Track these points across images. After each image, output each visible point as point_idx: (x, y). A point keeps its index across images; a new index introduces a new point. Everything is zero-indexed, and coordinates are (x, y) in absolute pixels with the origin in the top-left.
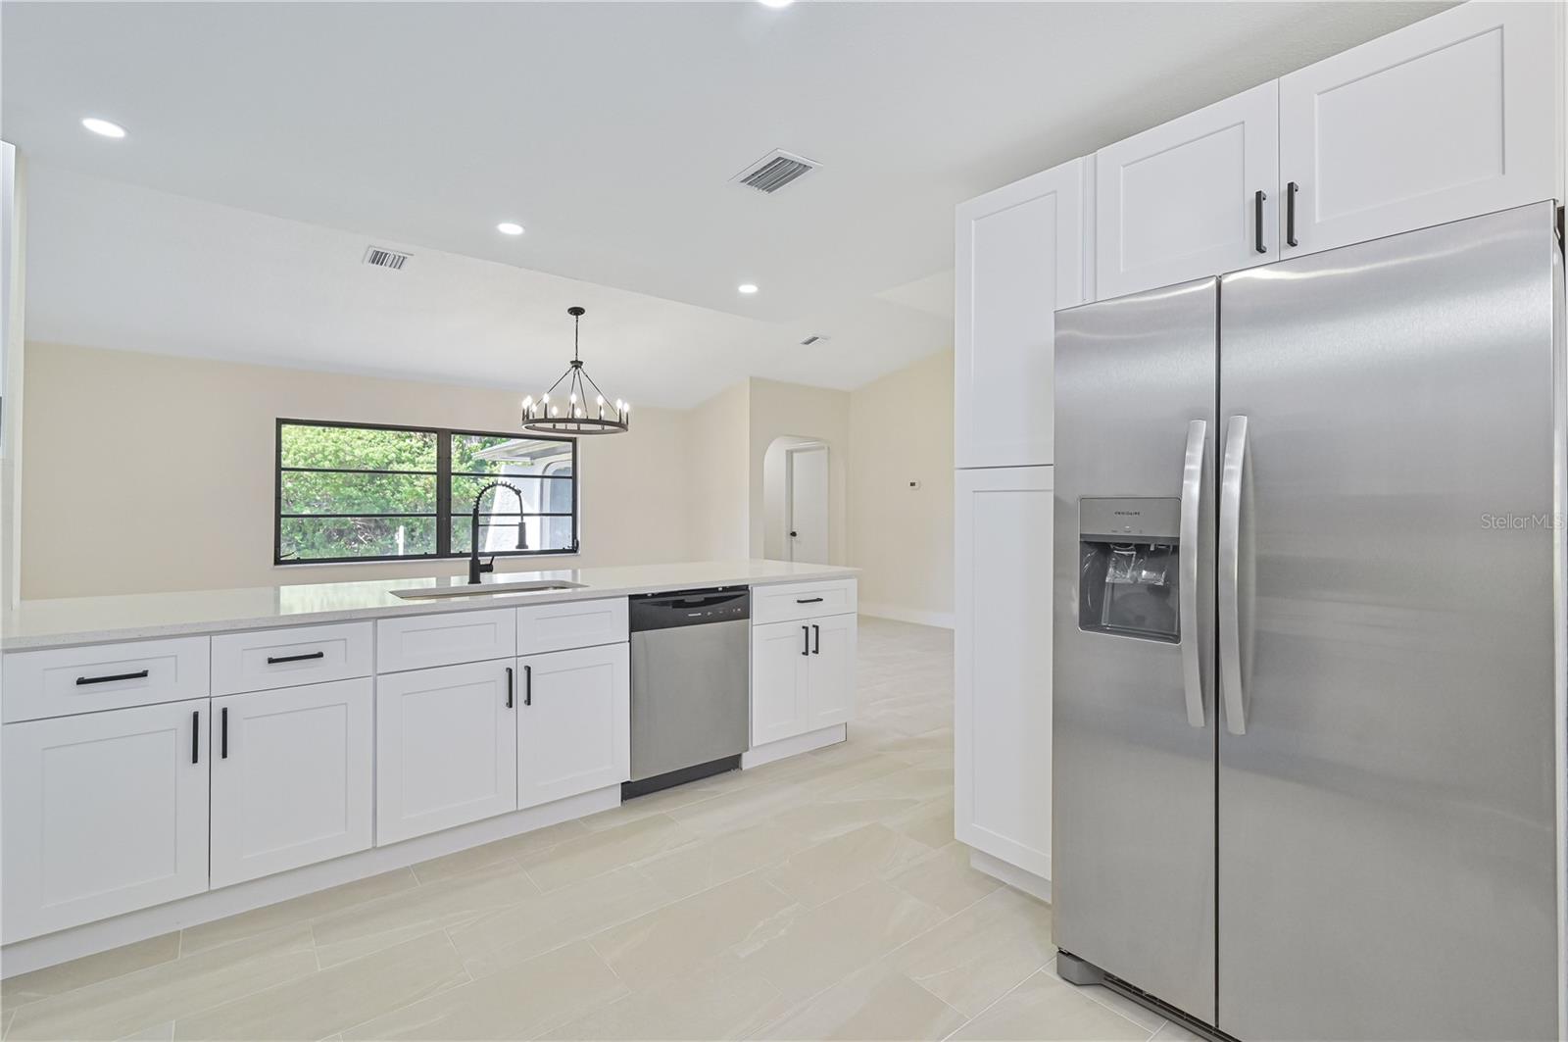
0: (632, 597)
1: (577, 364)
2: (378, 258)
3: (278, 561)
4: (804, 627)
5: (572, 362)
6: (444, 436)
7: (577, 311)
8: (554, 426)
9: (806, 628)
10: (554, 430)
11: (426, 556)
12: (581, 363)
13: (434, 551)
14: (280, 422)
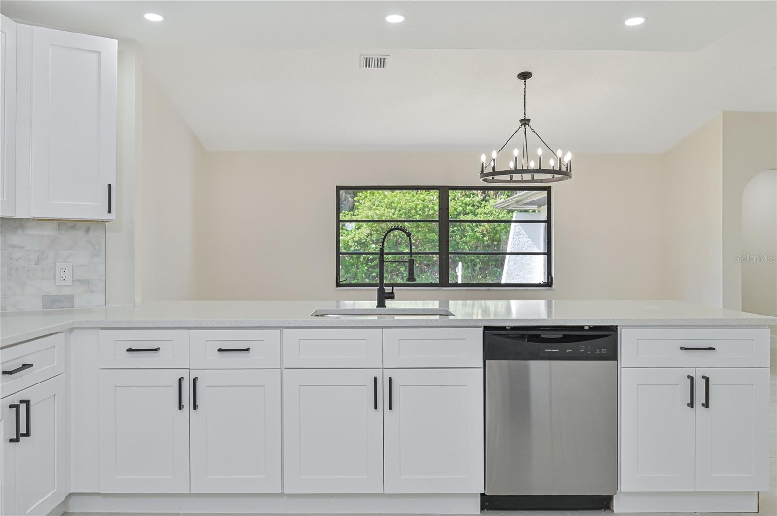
0: (486, 328)
1: (525, 122)
2: (368, 63)
3: (338, 285)
4: (689, 377)
5: (521, 121)
6: (444, 192)
7: (525, 76)
8: (512, 177)
9: (692, 379)
10: (512, 181)
11: (431, 285)
12: (529, 120)
13: (437, 281)
14: (339, 189)
